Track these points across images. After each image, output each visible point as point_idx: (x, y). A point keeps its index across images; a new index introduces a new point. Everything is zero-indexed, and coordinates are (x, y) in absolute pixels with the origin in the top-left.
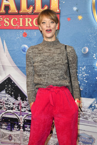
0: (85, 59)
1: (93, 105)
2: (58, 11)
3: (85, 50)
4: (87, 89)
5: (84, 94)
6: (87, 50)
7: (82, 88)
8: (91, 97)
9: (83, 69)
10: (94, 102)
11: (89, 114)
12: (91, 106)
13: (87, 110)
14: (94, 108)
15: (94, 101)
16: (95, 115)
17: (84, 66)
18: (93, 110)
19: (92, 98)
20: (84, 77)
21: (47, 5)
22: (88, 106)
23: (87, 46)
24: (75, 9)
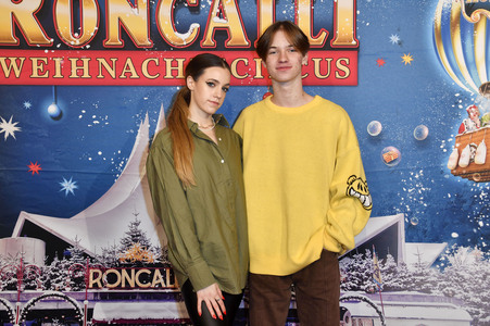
0: (421, 153)
1: (443, 259)
2: (354, 43)
3: (420, 133)
4: (428, 223)
5: (420, 233)
6: (426, 132)
7: (415, 221)
8: (436, 239)
9: (417, 176)
10: (444, 252)
11: (433, 279)
12: (437, 261)
13: (427, 270)
14: (446, 266)
15: (446, 249)
16: (447, 280)
17: (418, 169)
18: (442, 269)
19: (441, 242)
20: (420, 195)
21: (327, 29)
22: (431, 260)
23: (425, 123)
24: (395, 39)
